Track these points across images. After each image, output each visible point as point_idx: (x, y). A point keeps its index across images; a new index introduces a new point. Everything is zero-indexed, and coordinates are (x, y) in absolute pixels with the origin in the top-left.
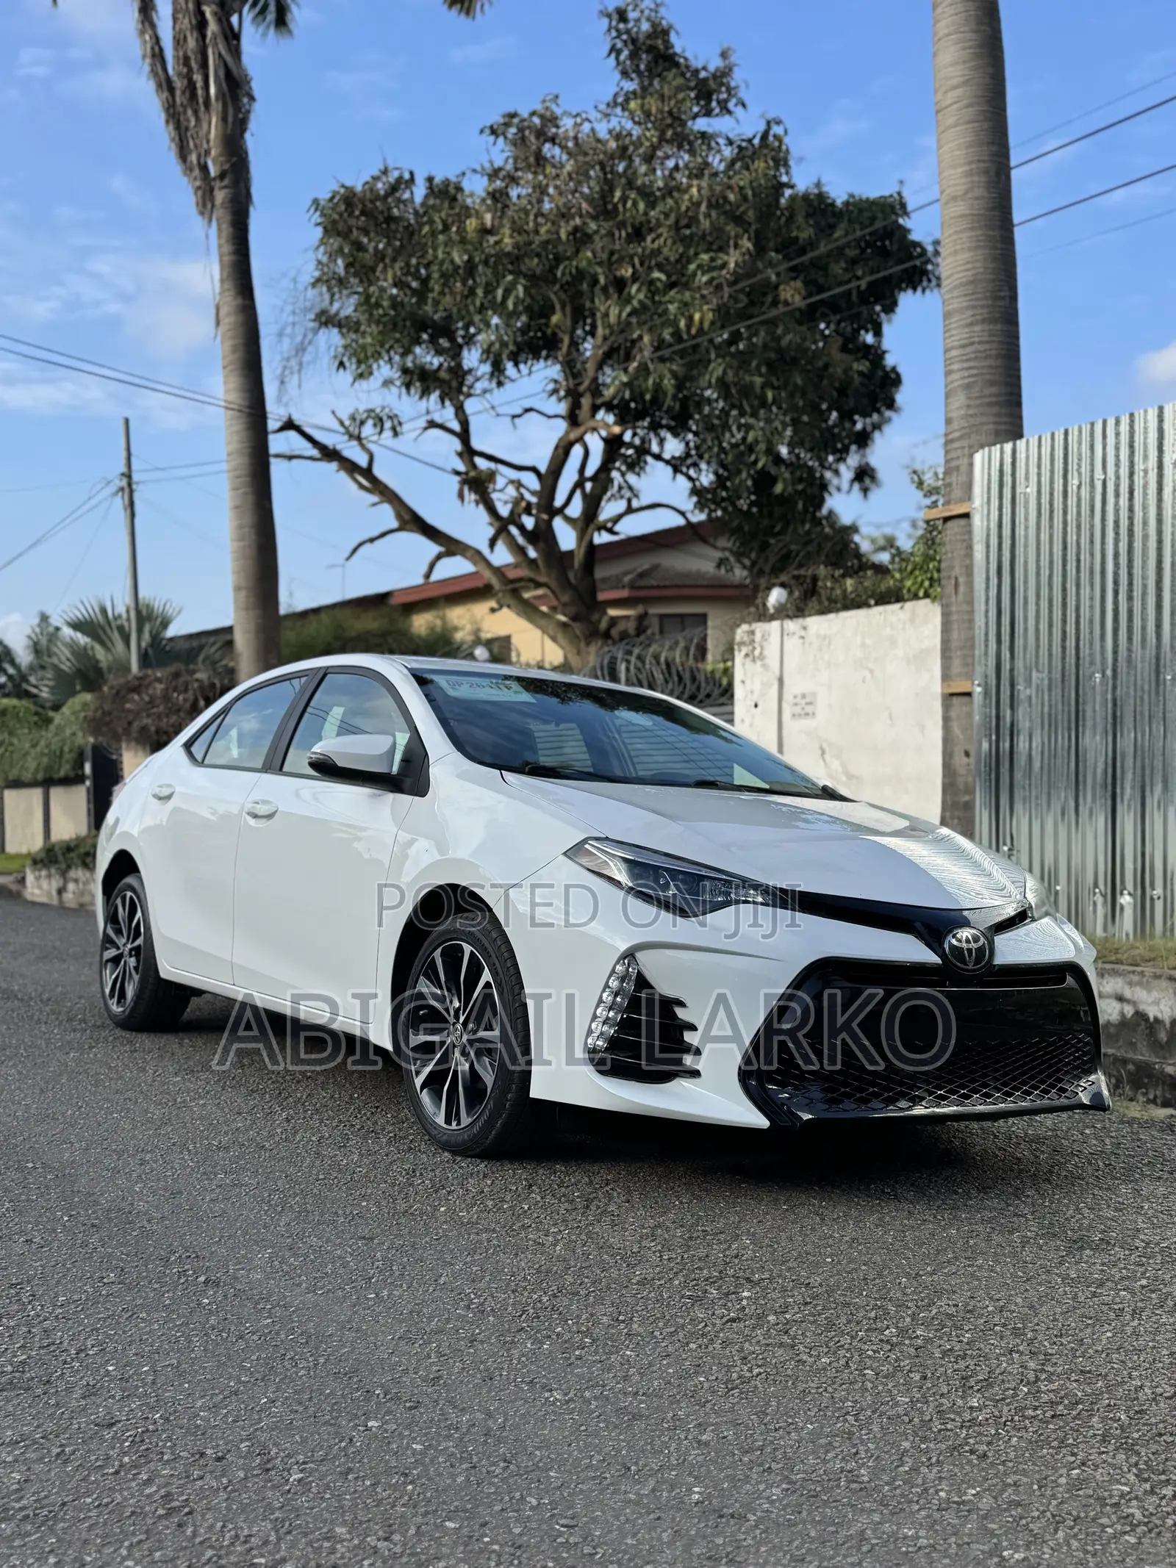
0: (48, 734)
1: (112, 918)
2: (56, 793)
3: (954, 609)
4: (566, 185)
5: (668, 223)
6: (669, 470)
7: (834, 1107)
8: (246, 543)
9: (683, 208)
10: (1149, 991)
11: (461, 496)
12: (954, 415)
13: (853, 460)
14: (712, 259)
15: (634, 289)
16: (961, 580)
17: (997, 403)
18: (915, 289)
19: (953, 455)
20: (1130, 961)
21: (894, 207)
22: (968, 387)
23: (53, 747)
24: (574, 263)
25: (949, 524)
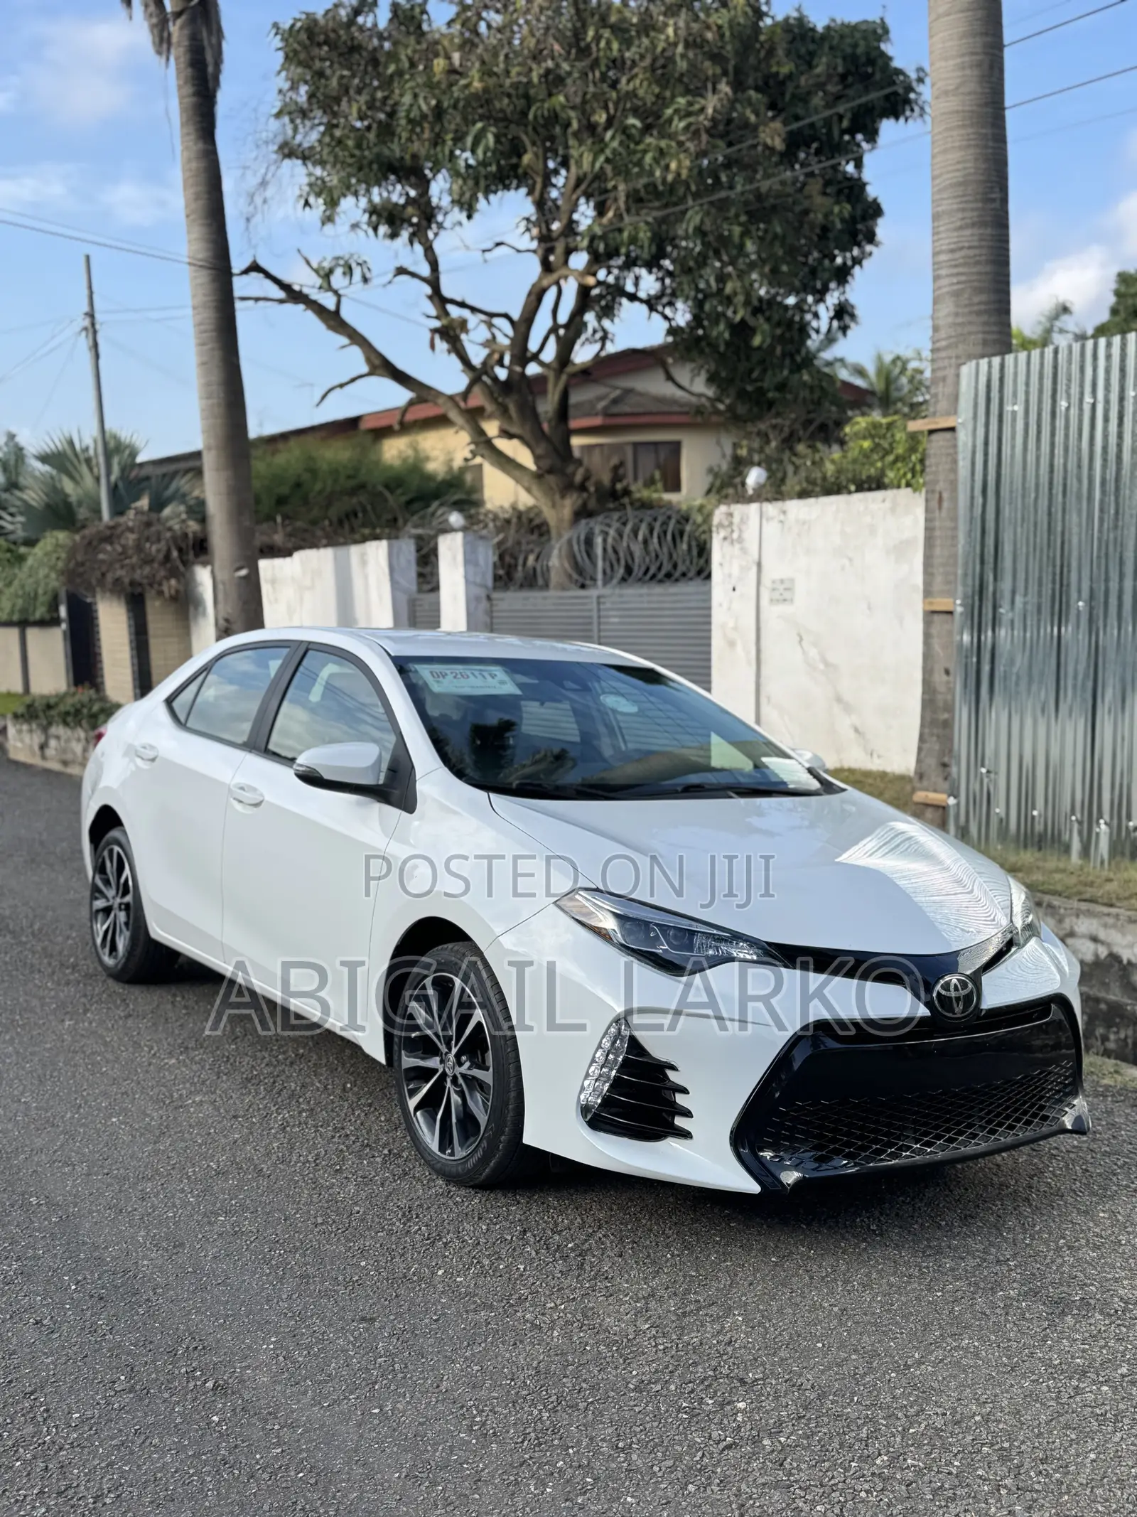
0: (22, 573)
1: (100, 869)
2: (32, 633)
3: (937, 524)
4: (538, 20)
5: (643, 64)
6: (644, 308)
7: (824, 1166)
8: (215, 401)
9: (659, 49)
10: (1124, 934)
11: (432, 346)
12: (941, 323)
13: (832, 299)
14: (690, 104)
15: (609, 134)
16: (945, 495)
17: (986, 312)
18: (897, 118)
19: (940, 364)
20: (1105, 901)
21: (878, 32)
22: (956, 294)
23: (27, 589)
24: (546, 105)
25: (935, 437)
